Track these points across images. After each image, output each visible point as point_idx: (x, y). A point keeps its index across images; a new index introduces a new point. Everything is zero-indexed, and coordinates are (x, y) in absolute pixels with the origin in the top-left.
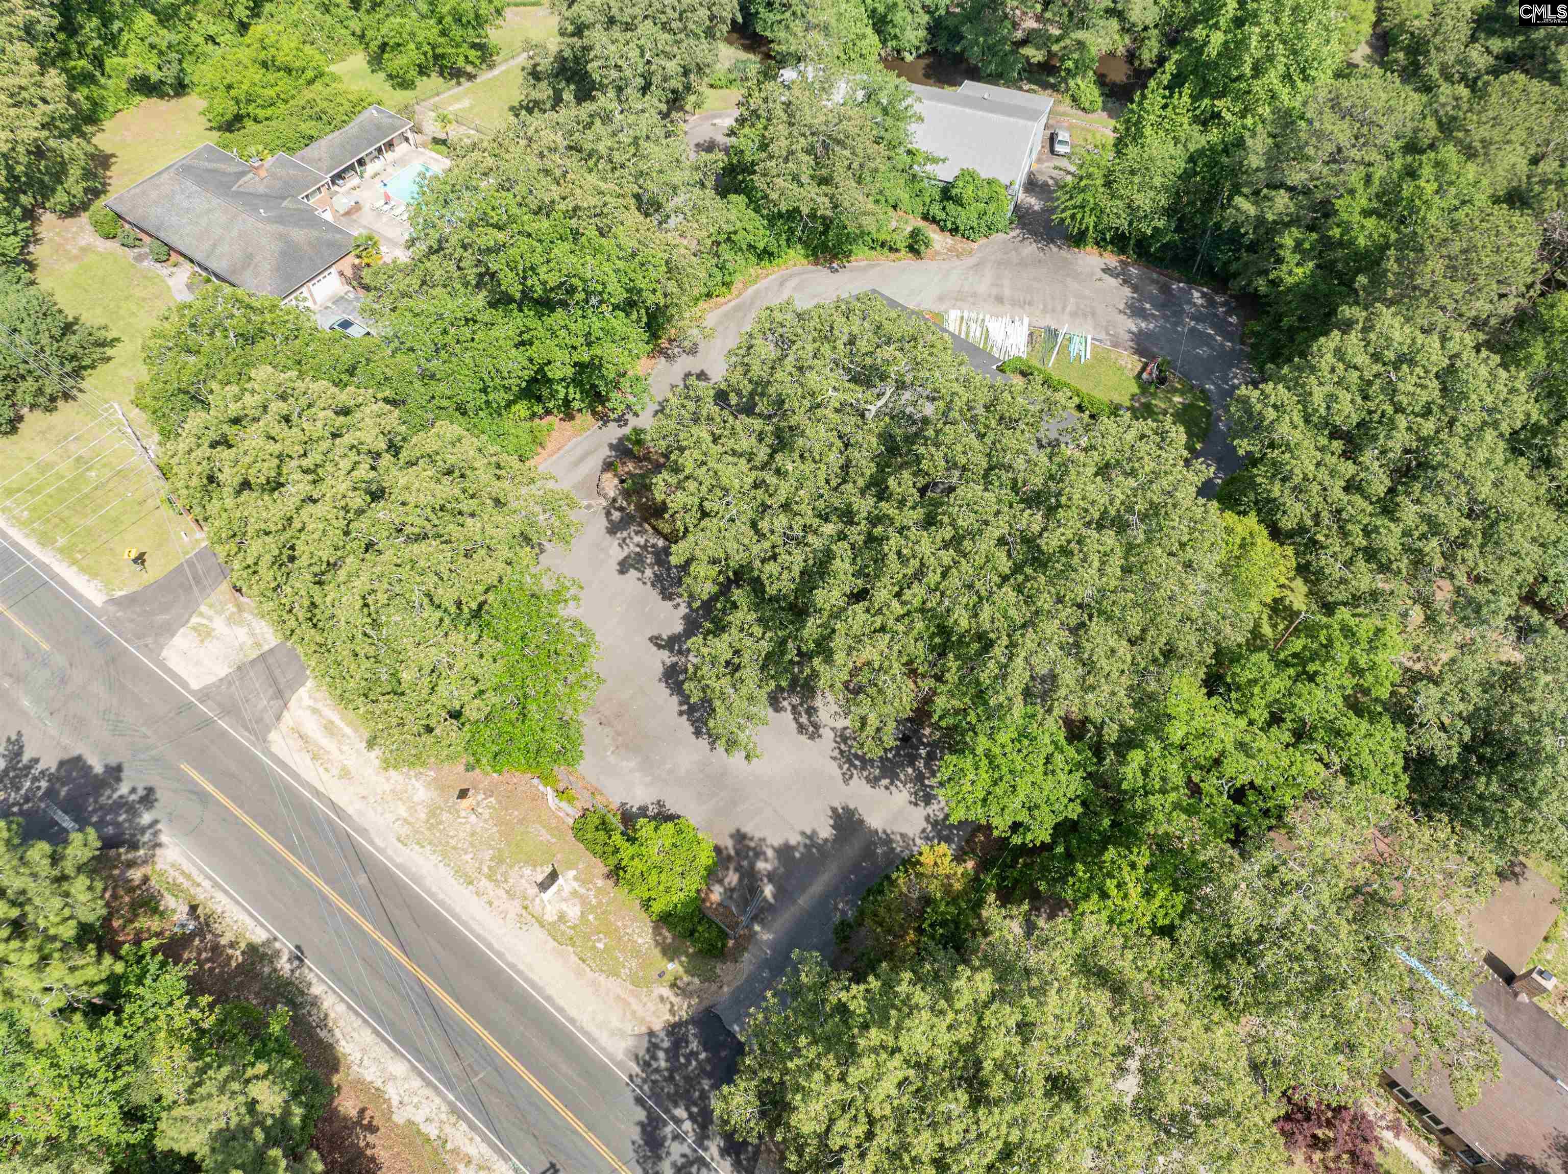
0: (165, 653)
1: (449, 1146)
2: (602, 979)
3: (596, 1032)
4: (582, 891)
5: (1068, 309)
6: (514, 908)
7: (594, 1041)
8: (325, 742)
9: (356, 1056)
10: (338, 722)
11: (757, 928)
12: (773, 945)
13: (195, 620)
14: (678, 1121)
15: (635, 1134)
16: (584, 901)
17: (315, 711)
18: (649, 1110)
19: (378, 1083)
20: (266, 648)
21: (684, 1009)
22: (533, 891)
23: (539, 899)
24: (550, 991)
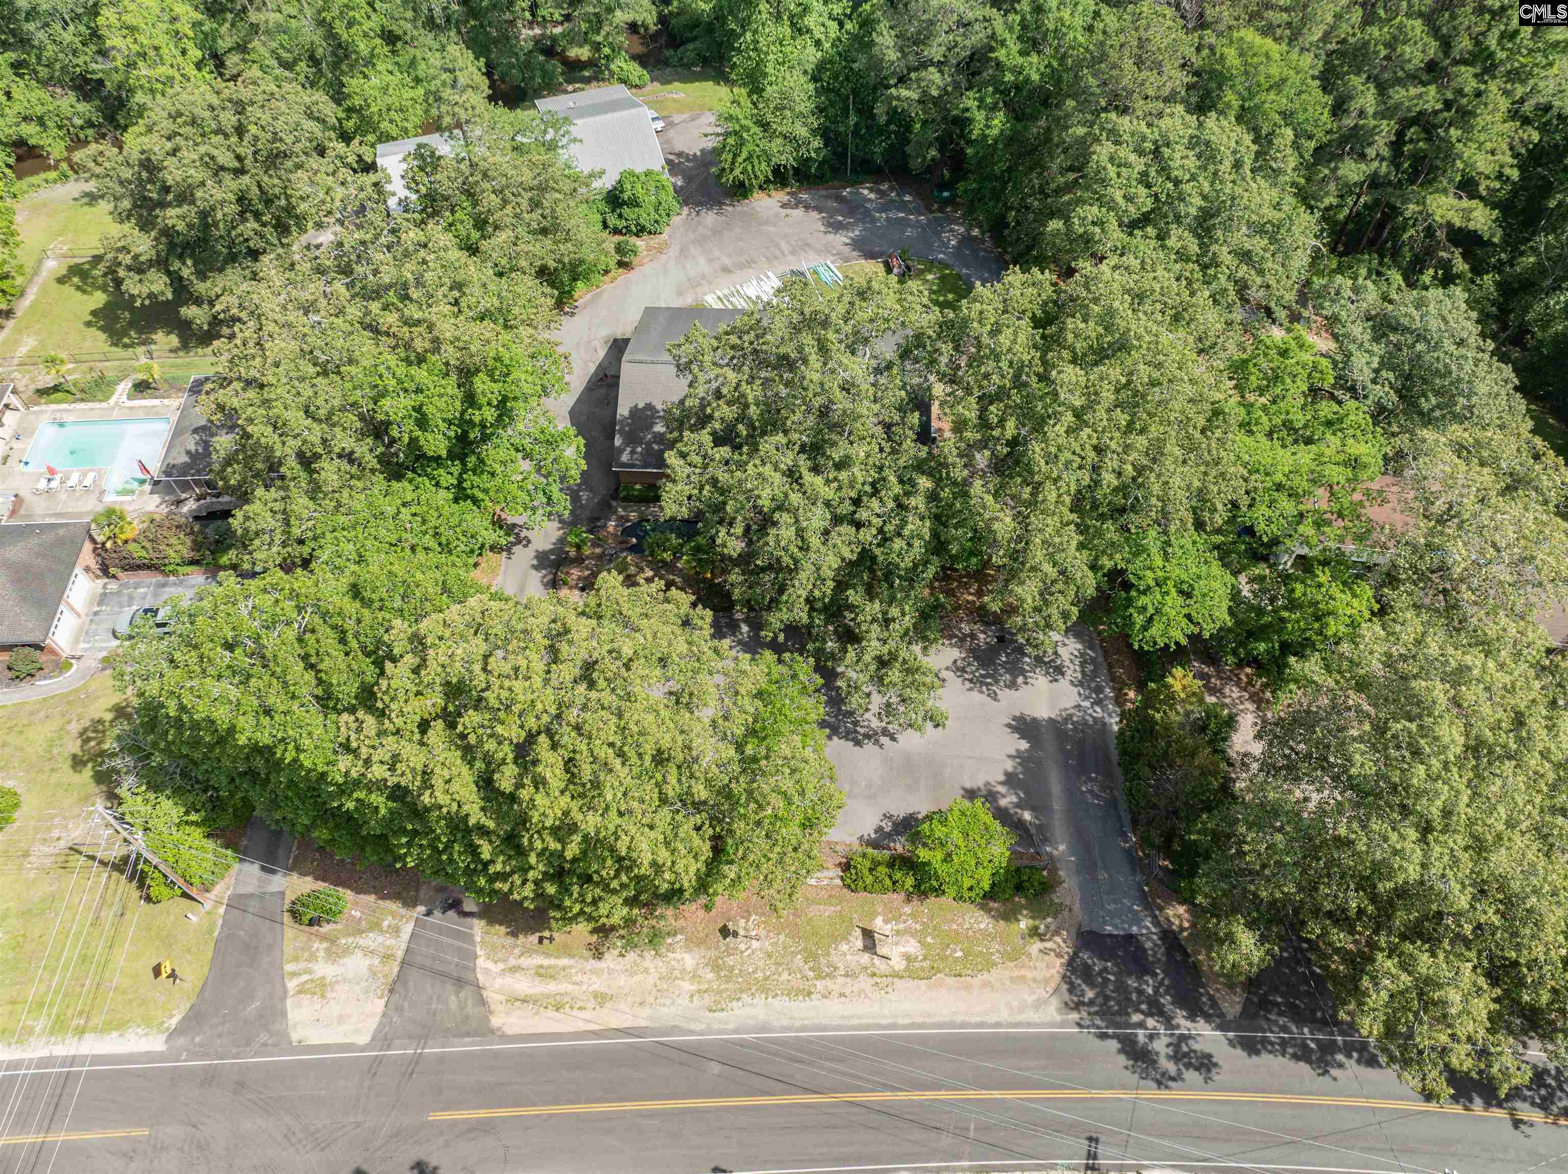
0: (295, 1036)
2: (986, 976)
3: (1020, 1018)
4: (901, 926)
5: (785, 250)
6: (865, 983)
7: (1029, 1025)
8: (552, 987)
10: (546, 962)
11: (1048, 849)
12: (1071, 850)
13: (292, 985)
14: (1142, 1025)
15: (1122, 1060)
16: (908, 932)
17: (514, 969)
18: (1115, 1036)
20: (400, 954)
21: (1061, 945)
22: (866, 958)
23: (877, 960)
24: (959, 1019)
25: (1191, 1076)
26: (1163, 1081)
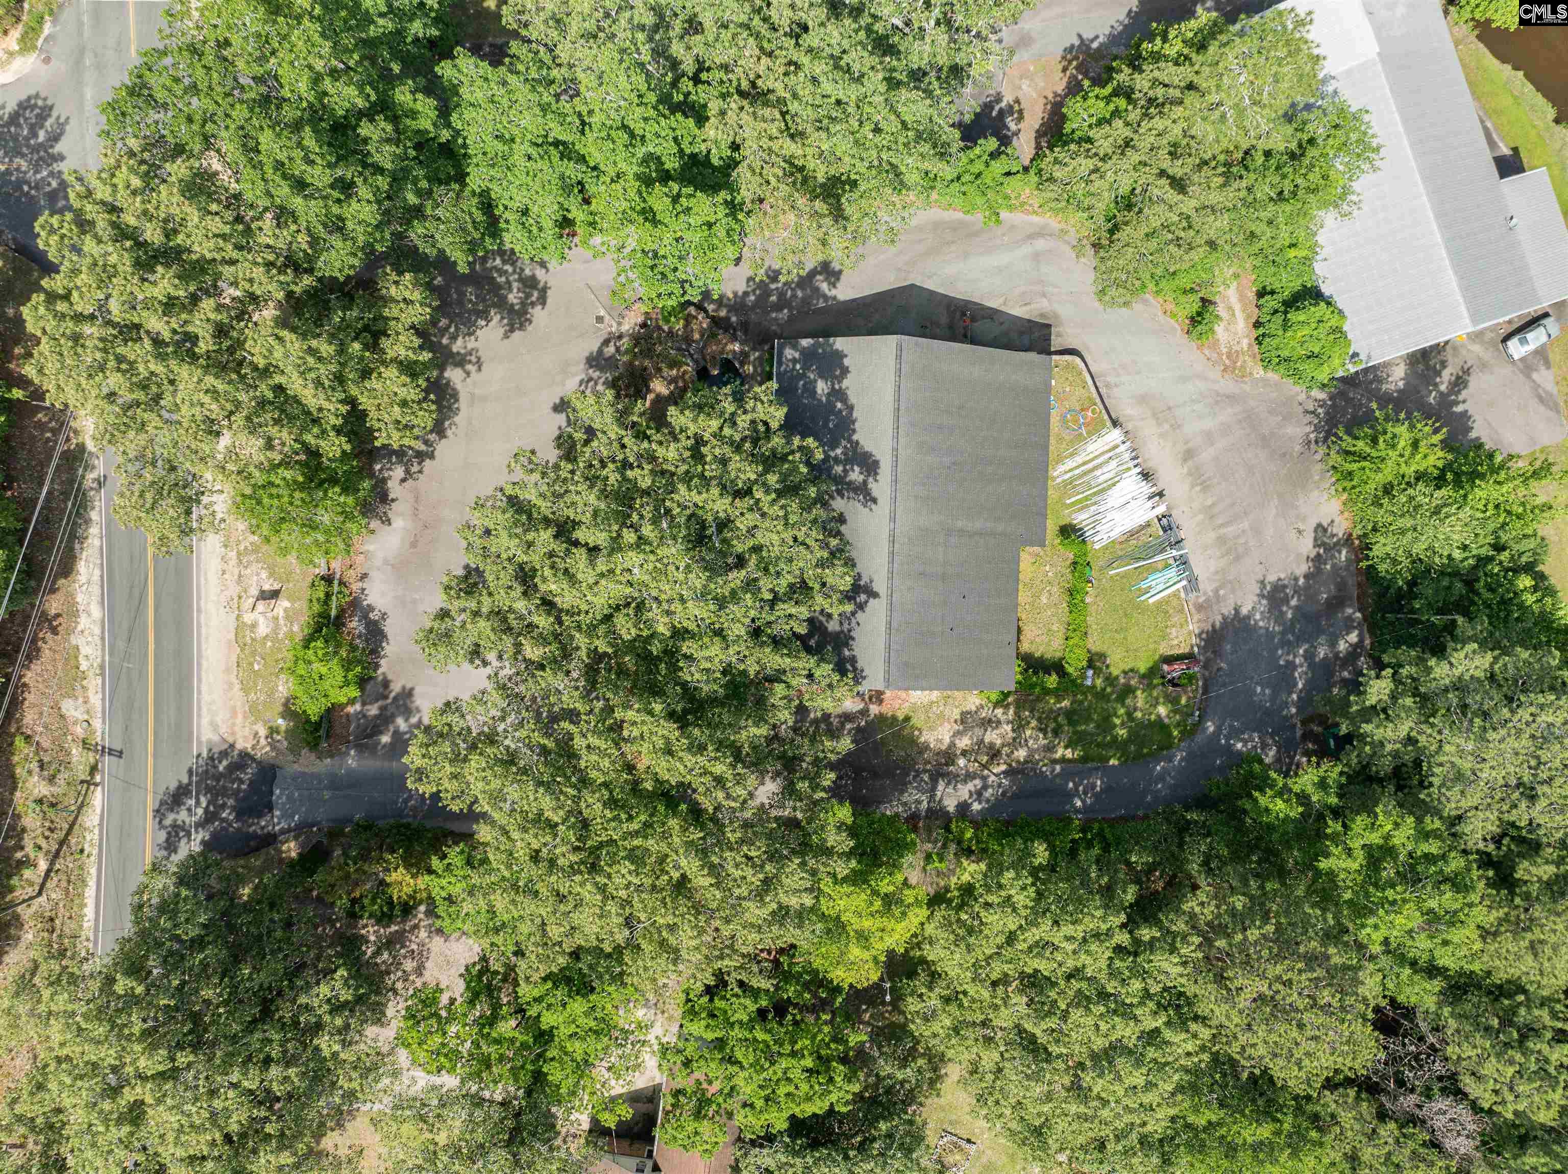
1: (85, 683)
2: (238, 687)
3: (204, 710)
4: (282, 622)
5: (1223, 531)
6: (234, 590)
7: (199, 716)
9: (83, 579)
11: (352, 752)
12: (350, 772)
14: (198, 803)
15: (173, 785)
16: (276, 628)
18: (190, 782)
19: (81, 608)
21: (263, 751)
22: (255, 592)
23: (251, 601)
24: (205, 664)
25: (162, 836)
26: (159, 813)
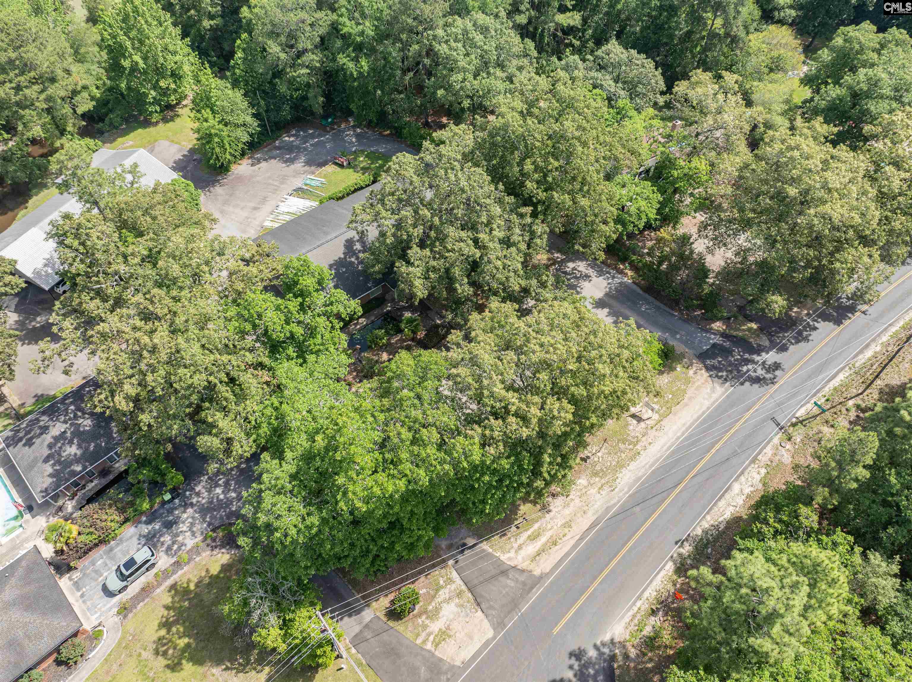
0: (458, 663)
1: (769, 463)
2: (687, 396)
3: (712, 400)
6: (652, 433)
7: (717, 400)
8: (543, 539)
9: (731, 509)
10: (529, 532)
14: (748, 370)
15: (756, 386)
17: (520, 547)
18: (745, 381)
19: (744, 497)
21: (697, 365)
22: (642, 425)
23: (648, 422)
24: (695, 416)
25: (777, 373)
26: (773, 381)
